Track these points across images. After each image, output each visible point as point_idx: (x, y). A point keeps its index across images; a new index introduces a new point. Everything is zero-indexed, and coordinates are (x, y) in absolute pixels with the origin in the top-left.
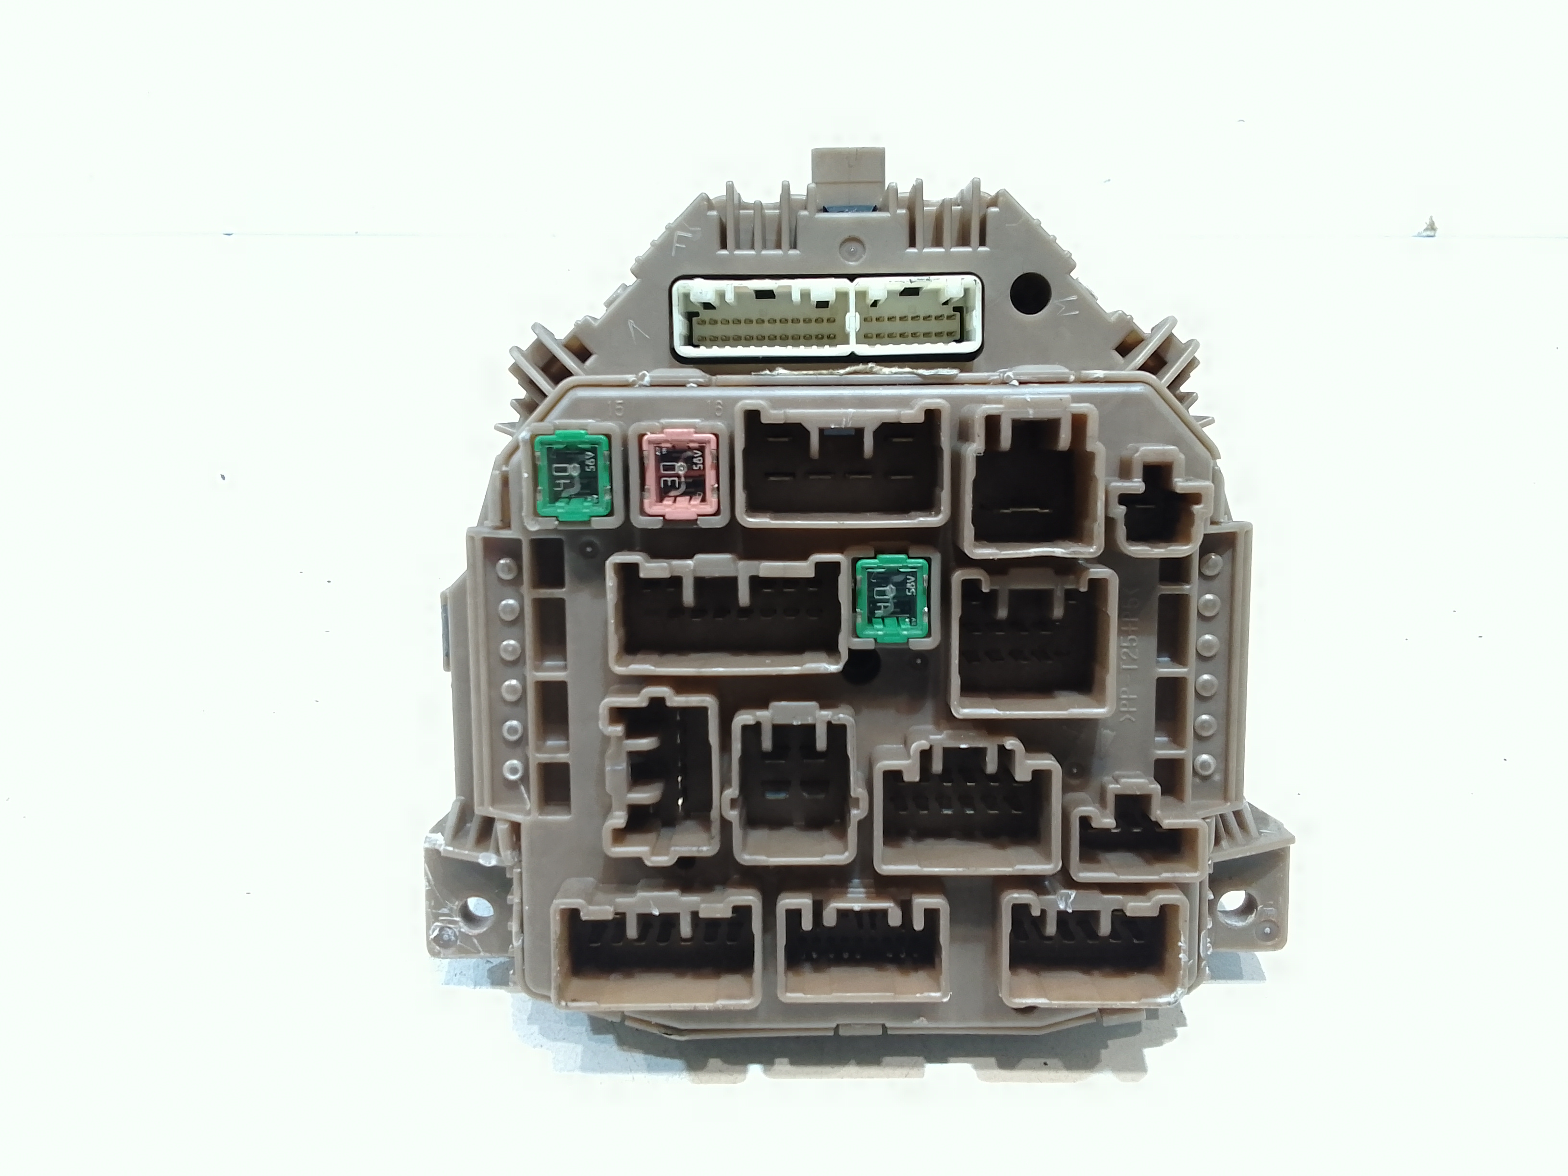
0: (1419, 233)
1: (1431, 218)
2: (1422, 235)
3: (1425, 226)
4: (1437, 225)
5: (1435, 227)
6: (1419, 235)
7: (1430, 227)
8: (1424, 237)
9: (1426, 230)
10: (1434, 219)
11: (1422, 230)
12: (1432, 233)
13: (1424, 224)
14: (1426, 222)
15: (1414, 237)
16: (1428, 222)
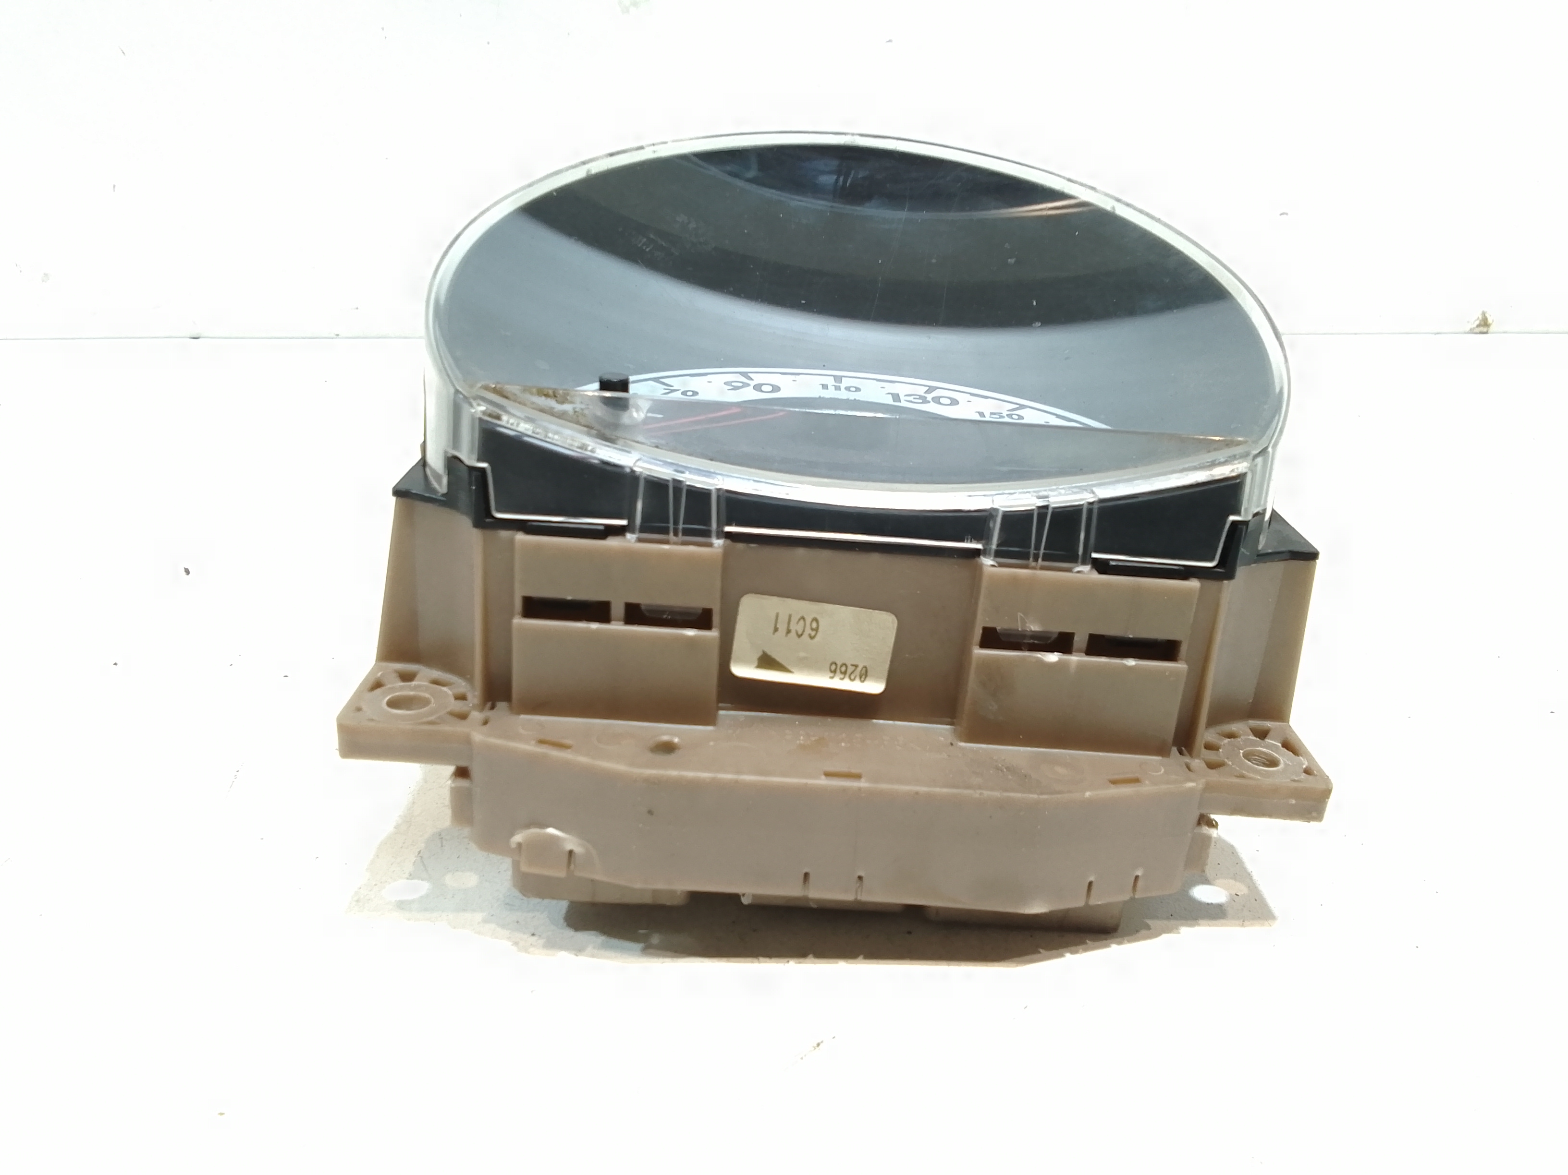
0: (1471, 329)
1: (1484, 314)
2: (1475, 331)
3: (1478, 322)
4: (1490, 321)
5: (1488, 324)
6: (1471, 332)
7: (1483, 323)
8: (1476, 333)
9: (1478, 326)
10: (1487, 315)
11: (1475, 325)
12: (1485, 330)
13: (1476, 320)
14: (1478, 318)
15: (1465, 333)
16: (1480, 318)
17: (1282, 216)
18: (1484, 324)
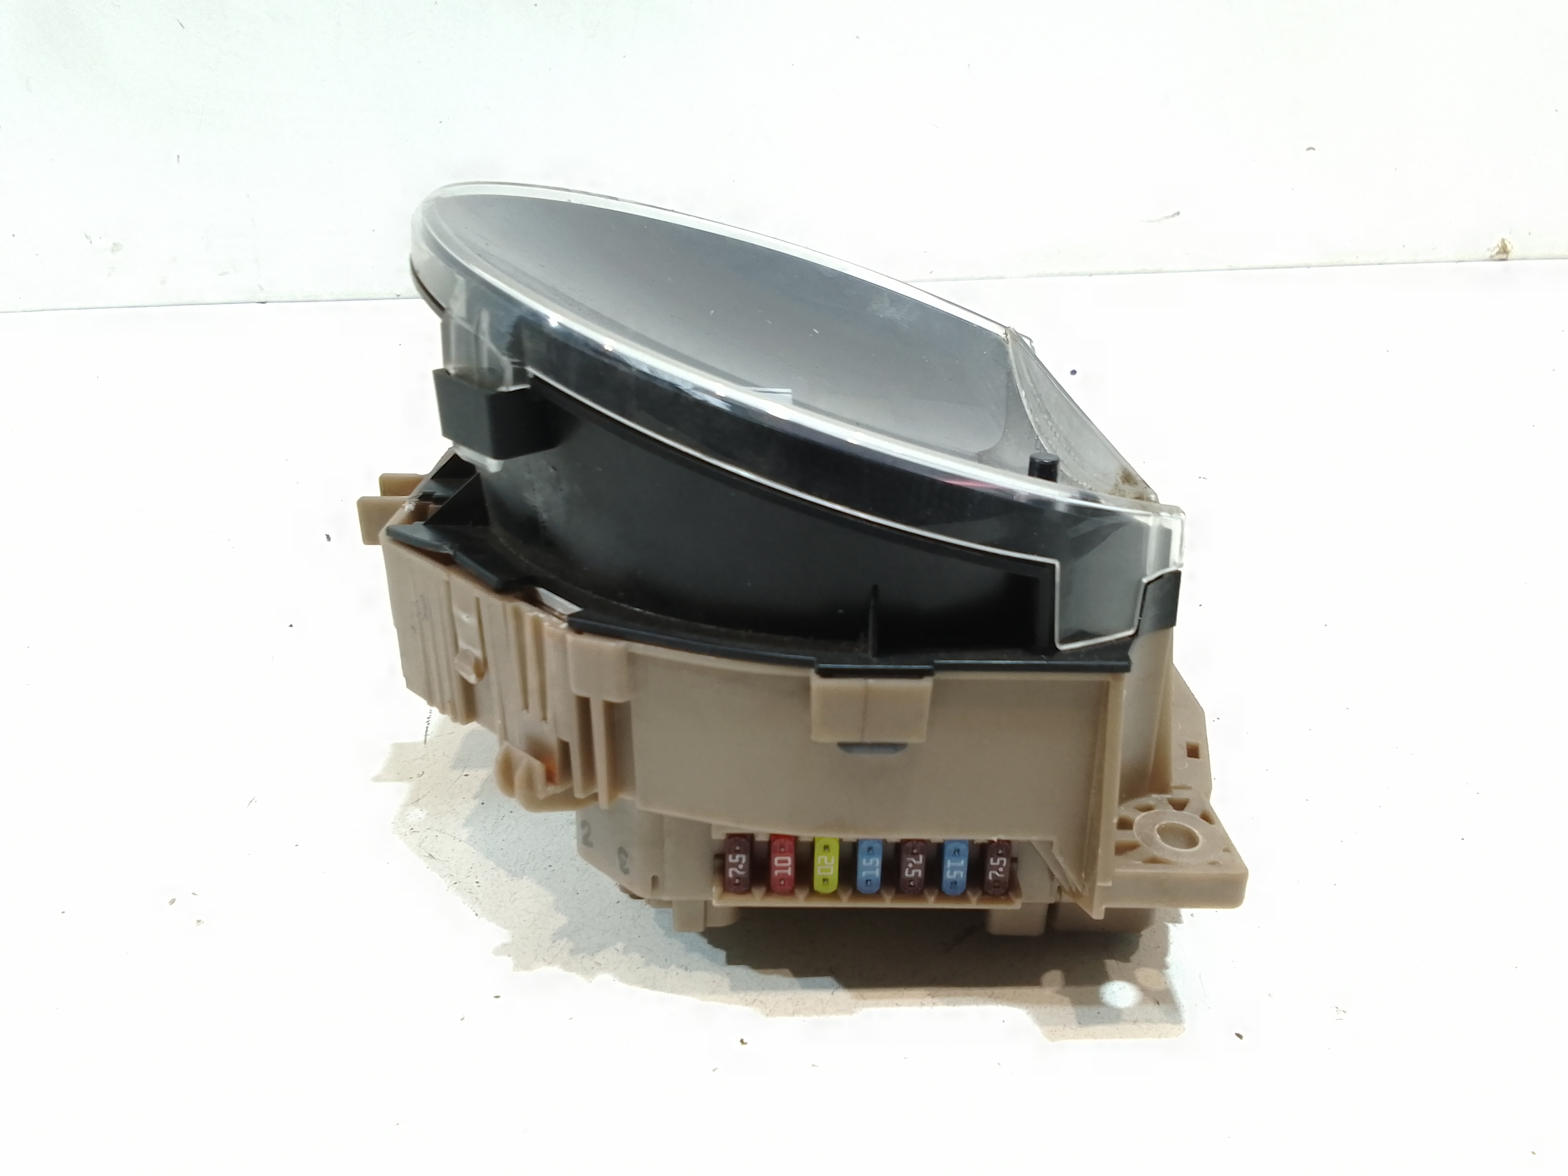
0: (1491, 256)
1: (1503, 240)
2: (1495, 258)
3: (1497, 250)
4: (1509, 247)
5: (1507, 251)
6: (1492, 259)
7: (1502, 250)
8: (1495, 260)
9: (1498, 253)
10: (1506, 242)
11: (1494, 253)
12: (1504, 256)
13: (1495, 248)
14: (1498, 246)
15: (1486, 260)
16: (1500, 245)
17: (1309, 151)
18: (1503, 252)
